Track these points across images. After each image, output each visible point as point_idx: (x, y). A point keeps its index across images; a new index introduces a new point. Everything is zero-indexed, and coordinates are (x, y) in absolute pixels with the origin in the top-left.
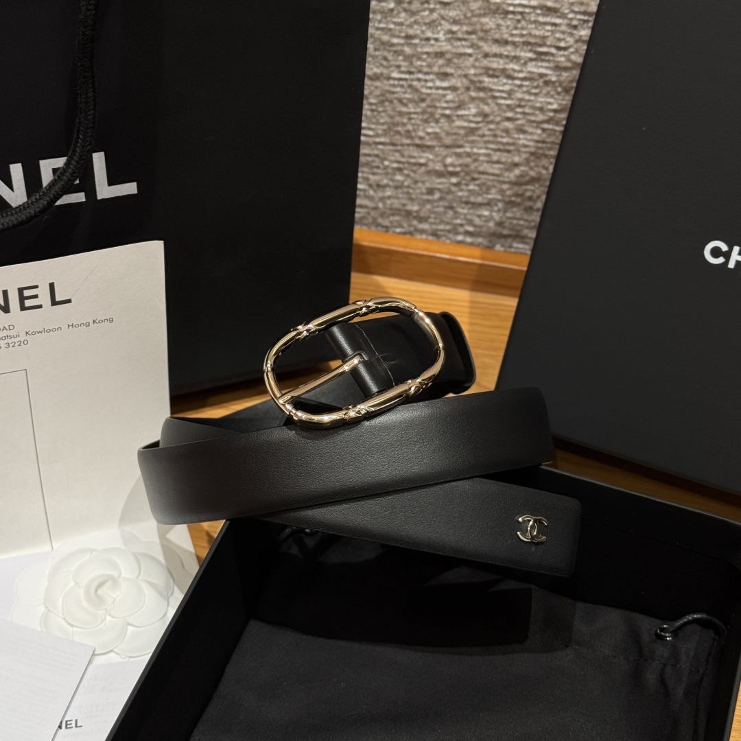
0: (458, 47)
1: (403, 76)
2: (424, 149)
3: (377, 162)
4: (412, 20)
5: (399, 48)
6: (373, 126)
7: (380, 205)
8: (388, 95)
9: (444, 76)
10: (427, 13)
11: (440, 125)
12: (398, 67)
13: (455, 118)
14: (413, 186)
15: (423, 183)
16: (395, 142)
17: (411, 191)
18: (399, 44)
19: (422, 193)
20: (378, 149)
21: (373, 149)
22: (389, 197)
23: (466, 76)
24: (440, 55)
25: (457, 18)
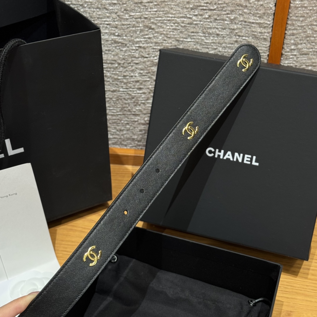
0: (144, 78)
1: (124, 90)
2: (136, 115)
3: (119, 122)
4: (125, 70)
5: (122, 80)
6: (115, 109)
7: (122, 137)
8: (120, 97)
9: (140, 89)
10: (130, 67)
11: (141, 106)
12: (122, 87)
13: (146, 104)
14: (134, 129)
15: (137, 128)
16: (124, 114)
17: (133, 131)
18: (121, 79)
19: (137, 132)
20: (119, 117)
21: (116, 117)
22: (125, 134)
23: (148, 88)
24: (137, 81)
25: (142, 68)
